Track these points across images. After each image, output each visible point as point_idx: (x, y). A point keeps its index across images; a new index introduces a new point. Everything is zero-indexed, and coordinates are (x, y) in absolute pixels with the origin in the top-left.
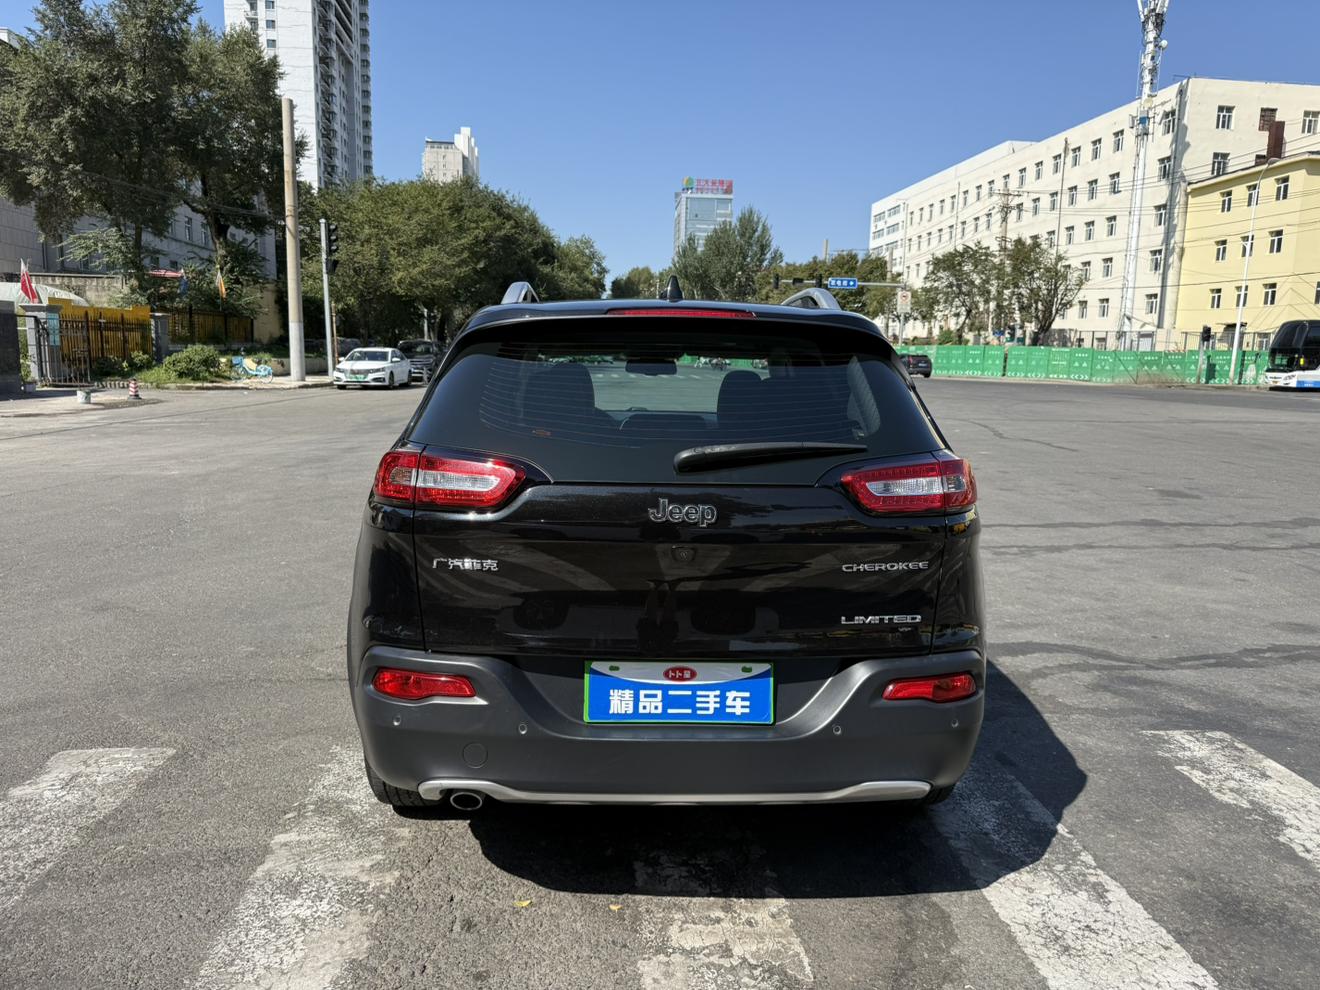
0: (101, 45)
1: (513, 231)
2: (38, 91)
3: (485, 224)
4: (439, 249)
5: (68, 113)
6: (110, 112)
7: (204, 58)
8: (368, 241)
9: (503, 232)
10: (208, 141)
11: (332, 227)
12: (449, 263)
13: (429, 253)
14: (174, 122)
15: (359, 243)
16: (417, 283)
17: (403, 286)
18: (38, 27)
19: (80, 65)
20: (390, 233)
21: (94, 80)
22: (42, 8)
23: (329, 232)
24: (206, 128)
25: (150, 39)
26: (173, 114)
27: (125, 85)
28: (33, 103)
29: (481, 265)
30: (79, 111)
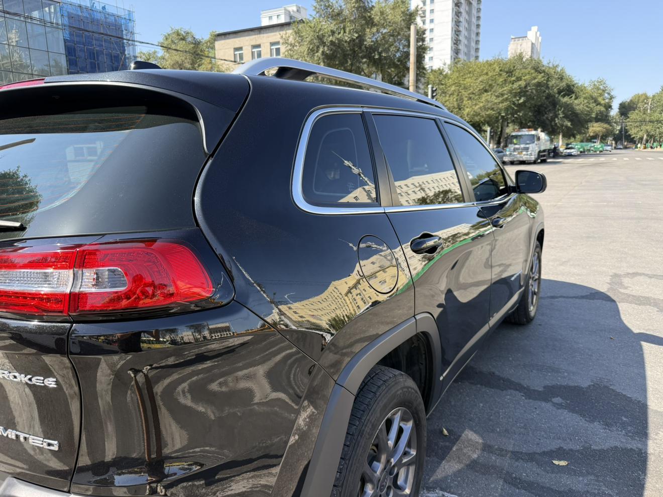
0: (336, 16)
1: (543, 79)
2: (311, 42)
3: (525, 78)
4: (492, 94)
5: (321, 50)
6: (339, 47)
7: (382, 13)
8: (452, 94)
9: (536, 80)
10: (380, 54)
11: (434, 89)
12: (496, 101)
13: (485, 96)
14: (366, 47)
15: (448, 96)
16: (478, 114)
17: (469, 116)
18: (314, 13)
19: (328, 26)
20: (465, 88)
21: (333, 32)
22: (315, 4)
23: (433, 92)
24: (379, 47)
25: (358, 8)
26: (365, 43)
27: (345, 32)
28: (309, 48)
29: (521, 101)
30: (326, 48)
